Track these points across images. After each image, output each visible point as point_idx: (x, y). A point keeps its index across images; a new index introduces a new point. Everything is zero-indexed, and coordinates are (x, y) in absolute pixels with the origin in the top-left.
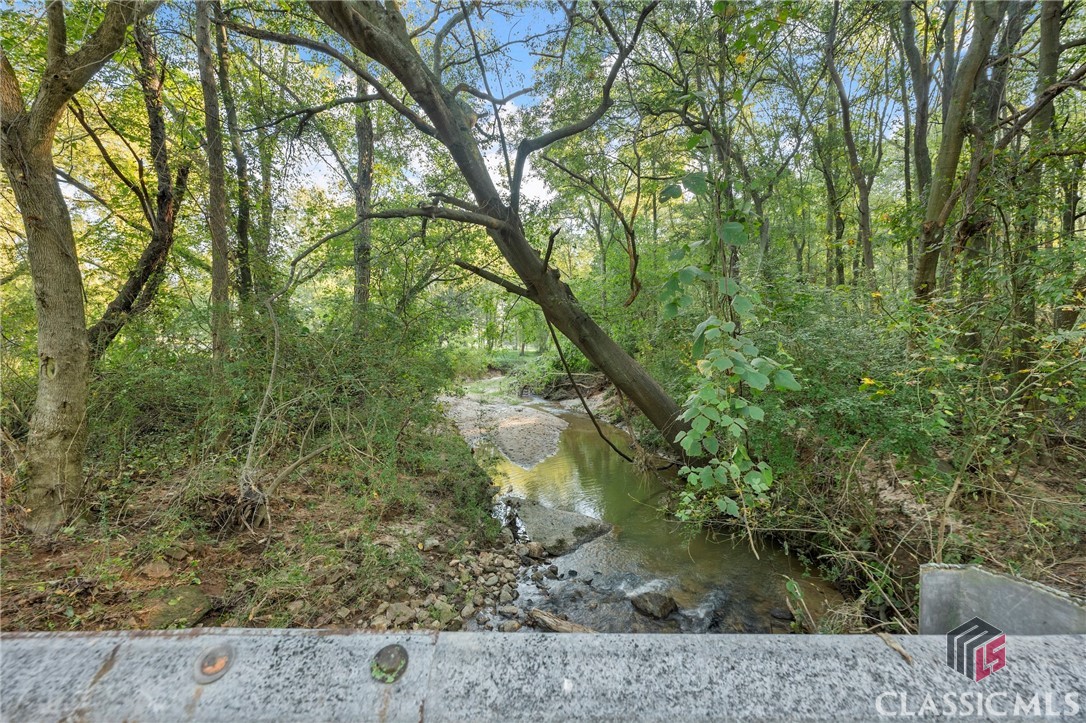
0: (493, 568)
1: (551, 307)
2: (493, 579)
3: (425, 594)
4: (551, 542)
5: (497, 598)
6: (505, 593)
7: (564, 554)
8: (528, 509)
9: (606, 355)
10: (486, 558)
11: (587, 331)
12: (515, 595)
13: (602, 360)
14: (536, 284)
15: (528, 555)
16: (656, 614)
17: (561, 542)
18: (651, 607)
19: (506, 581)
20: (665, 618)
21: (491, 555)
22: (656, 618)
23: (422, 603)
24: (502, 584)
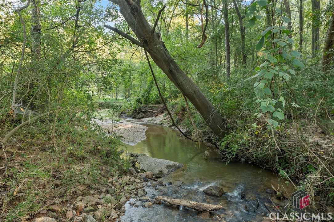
0: (131, 183)
1: (155, 53)
2: (132, 187)
3: (100, 193)
4: (156, 172)
5: (136, 194)
6: (140, 192)
7: (163, 176)
8: (142, 158)
9: (181, 79)
10: (126, 179)
11: (173, 67)
12: (145, 193)
13: (179, 82)
14: (148, 39)
15: (146, 177)
16: (217, 195)
17: (161, 171)
18: (214, 192)
19: (139, 187)
20: (221, 196)
21: (128, 177)
22: (217, 197)
23: (100, 197)
24: (137, 189)
